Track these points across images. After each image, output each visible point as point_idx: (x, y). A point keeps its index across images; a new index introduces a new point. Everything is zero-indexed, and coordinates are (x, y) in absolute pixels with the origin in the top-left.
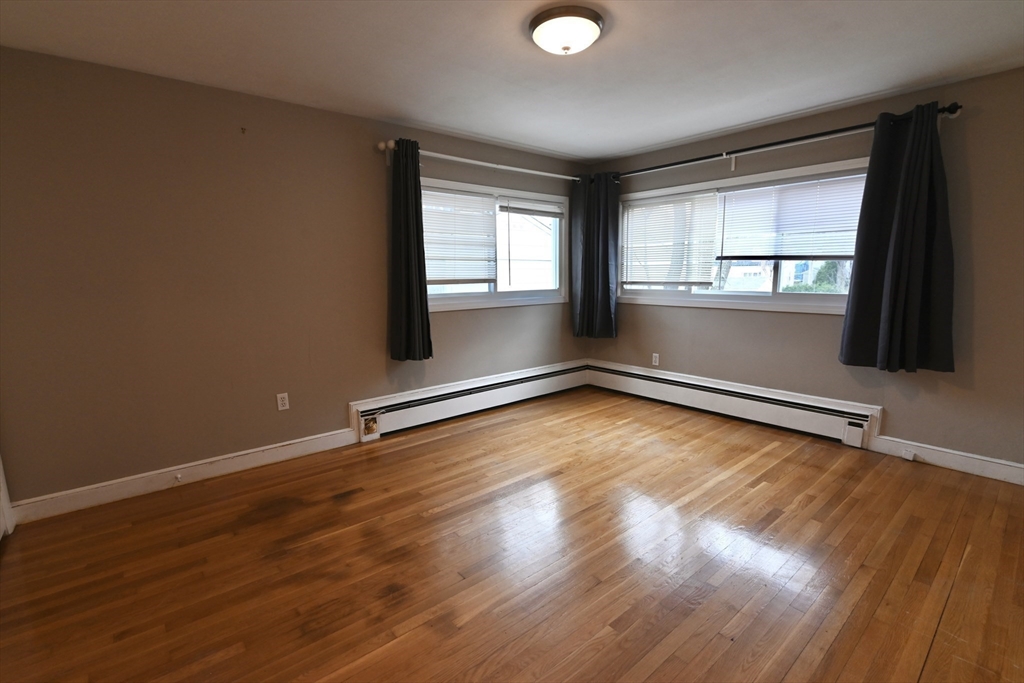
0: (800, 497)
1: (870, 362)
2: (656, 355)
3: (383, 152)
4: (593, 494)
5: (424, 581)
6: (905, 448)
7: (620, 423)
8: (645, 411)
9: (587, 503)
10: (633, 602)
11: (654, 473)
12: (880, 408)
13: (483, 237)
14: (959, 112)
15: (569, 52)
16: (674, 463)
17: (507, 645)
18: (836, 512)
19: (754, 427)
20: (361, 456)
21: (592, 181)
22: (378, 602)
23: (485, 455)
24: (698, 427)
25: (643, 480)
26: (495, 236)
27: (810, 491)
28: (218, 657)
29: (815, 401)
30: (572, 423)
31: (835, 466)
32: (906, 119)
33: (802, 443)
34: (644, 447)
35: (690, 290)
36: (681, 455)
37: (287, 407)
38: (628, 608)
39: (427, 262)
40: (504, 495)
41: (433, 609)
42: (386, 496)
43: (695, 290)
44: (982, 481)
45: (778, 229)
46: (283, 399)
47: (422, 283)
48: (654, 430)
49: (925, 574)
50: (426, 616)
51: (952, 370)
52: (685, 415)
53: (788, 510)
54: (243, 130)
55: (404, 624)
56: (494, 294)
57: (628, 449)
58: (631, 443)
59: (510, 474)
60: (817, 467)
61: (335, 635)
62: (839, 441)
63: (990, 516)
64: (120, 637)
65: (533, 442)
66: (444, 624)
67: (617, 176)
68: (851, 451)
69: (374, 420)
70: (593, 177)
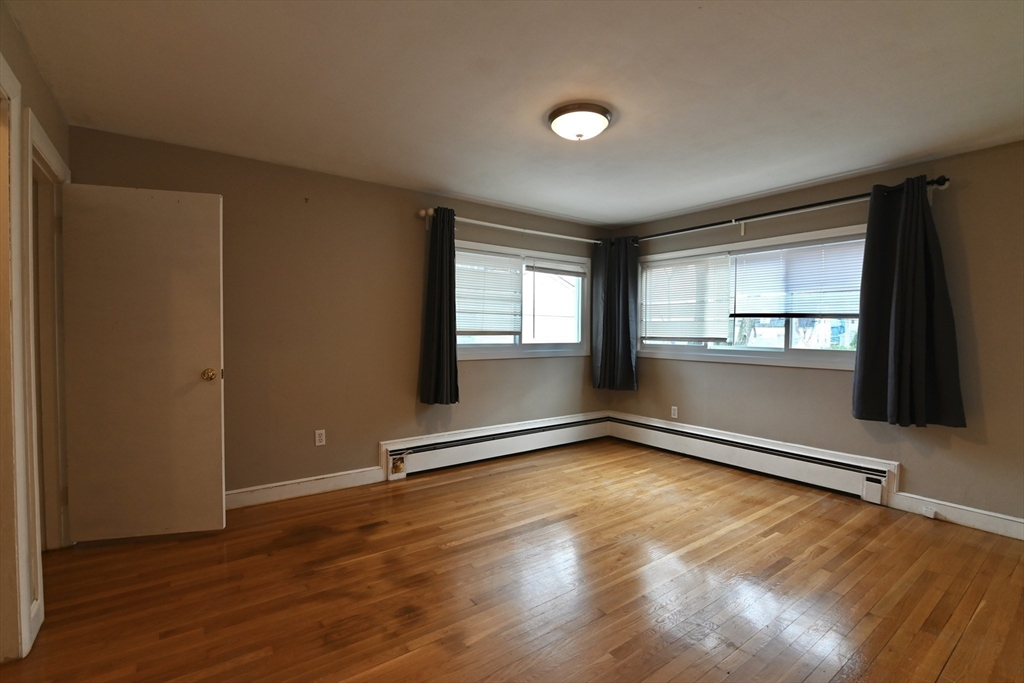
0: (811, 548)
1: (880, 416)
2: (674, 408)
3: (424, 219)
4: (605, 537)
5: (438, 604)
6: (923, 505)
7: (637, 473)
8: (665, 462)
9: (598, 543)
10: (635, 634)
11: (668, 519)
12: (896, 463)
13: (509, 294)
14: (947, 184)
15: (582, 139)
16: (688, 511)
17: (511, 664)
18: (848, 563)
19: (772, 481)
20: (387, 492)
21: (612, 244)
22: (395, 620)
23: (503, 497)
24: (717, 479)
25: (655, 526)
26: (521, 292)
27: (823, 543)
28: (248, 658)
29: (831, 455)
30: (591, 471)
31: (851, 521)
32: (898, 190)
33: (820, 498)
34: (660, 495)
35: (706, 346)
36: (696, 504)
37: (324, 443)
38: (629, 639)
39: (457, 314)
40: (520, 533)
41: (446, 629)
42: (409, 528)
43: (711, 345)
44: (1006, 541)
45: (787, 289)
46: (320, 435)
47: (452, 333)
48: (671, 480)
49: (933, 624)
50: (438, 634)
51: (964, 426)
52: (702, 468)
53: (797, 560)
54: (306, 200)
55: (417, 640)
56: (519, 346)
57: (644, 497)
58: (647, 492)
59: (526, 515)
60: (833, 521)
61: (354, 645)
62: (858, 497)
63: (1011, 575)
64: (164, 635)
65: (551, 487)
66: (454, 643)
67: (636, 240)
68: (871, 507)
69: (402, 460)
70: (613, 240)
